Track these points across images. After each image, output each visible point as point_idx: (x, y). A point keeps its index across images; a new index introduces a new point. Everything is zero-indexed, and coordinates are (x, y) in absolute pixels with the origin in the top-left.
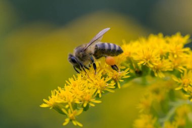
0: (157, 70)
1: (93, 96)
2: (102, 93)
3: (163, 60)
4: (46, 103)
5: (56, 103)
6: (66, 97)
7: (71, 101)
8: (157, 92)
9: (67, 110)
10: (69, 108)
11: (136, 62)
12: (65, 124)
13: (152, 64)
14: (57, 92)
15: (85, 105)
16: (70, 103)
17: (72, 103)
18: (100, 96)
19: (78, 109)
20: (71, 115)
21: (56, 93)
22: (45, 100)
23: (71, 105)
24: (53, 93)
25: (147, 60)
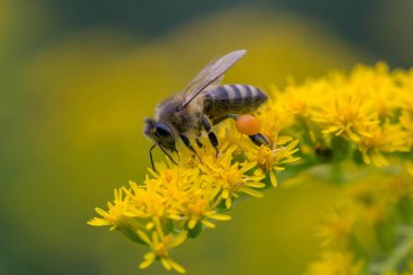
0: (371, 150)
1: (211, 204)
2: (233, 199)
4: (100, 217)
5: (125, 217)
6: (149, 205)
7: (160, 213)
8: (367, 200)
9: (149, 234)
10: (154, 229)
11: (318, 129)
12: (143, 266)
13: (359, 135)
14: (128, 193)
15: (192, 225)
16: (156, 219)
17: (162, 219)
18: (228, 204)
19: (175, 234)
20: (158, 247)
21: (124, 195)
22: (98, 210)
23: (158, 223)
24: (117, 194)
25: (345, 123)
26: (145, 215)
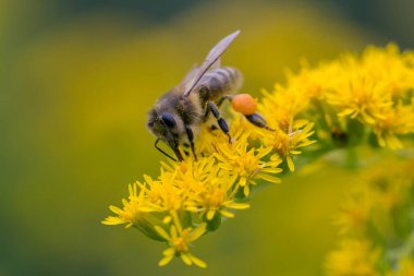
0: (385, 132)
1: (229, 193)
2: (251, 186)
3: (400, 107)
4: (115, 215)
5: (142, 213)
6: (165, 198)
7: (177, 206)
8: (382, 185)
9: (167, 229)
10: (172, 223)
11: (334, 112)
12: (163, 263)
13: (374, 118)
14: (143, 187)
15: (210, 216)
16: (173, 213)
17: (179, 212)
18: (247, 192)
19: (195, 227)
20: (176, 241)
21: (139, 189)
22: (113, 209)
23: (175, 216)
24: (132, 190)
25: (360, 106)
26: (163, 209)
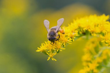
0: (93, 32)
1: (61, 46)
2: (66, 45)
3: (96, 27)
4: (39, 50)
5: (44, 50)
6: (49, 47)
7: (51, 49)
8: (93, 43)
10: (50, 52)
11: (83, 28)
12: (48, 60)
13: (91, 30)
14: (44, 44)
15: (57, 51)
16: (50, 50)
18: (65, 46)
19: (54, 52)
20: (51, 56)
21: (43, 45)
22: (38, 48)
23: (51, 51)
24: (42, 44)
25: (88, 27)
26: (48, 49)
